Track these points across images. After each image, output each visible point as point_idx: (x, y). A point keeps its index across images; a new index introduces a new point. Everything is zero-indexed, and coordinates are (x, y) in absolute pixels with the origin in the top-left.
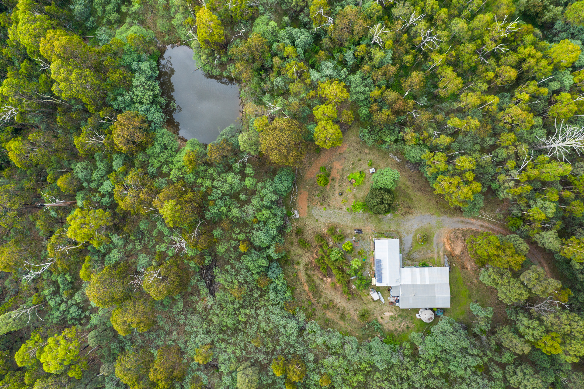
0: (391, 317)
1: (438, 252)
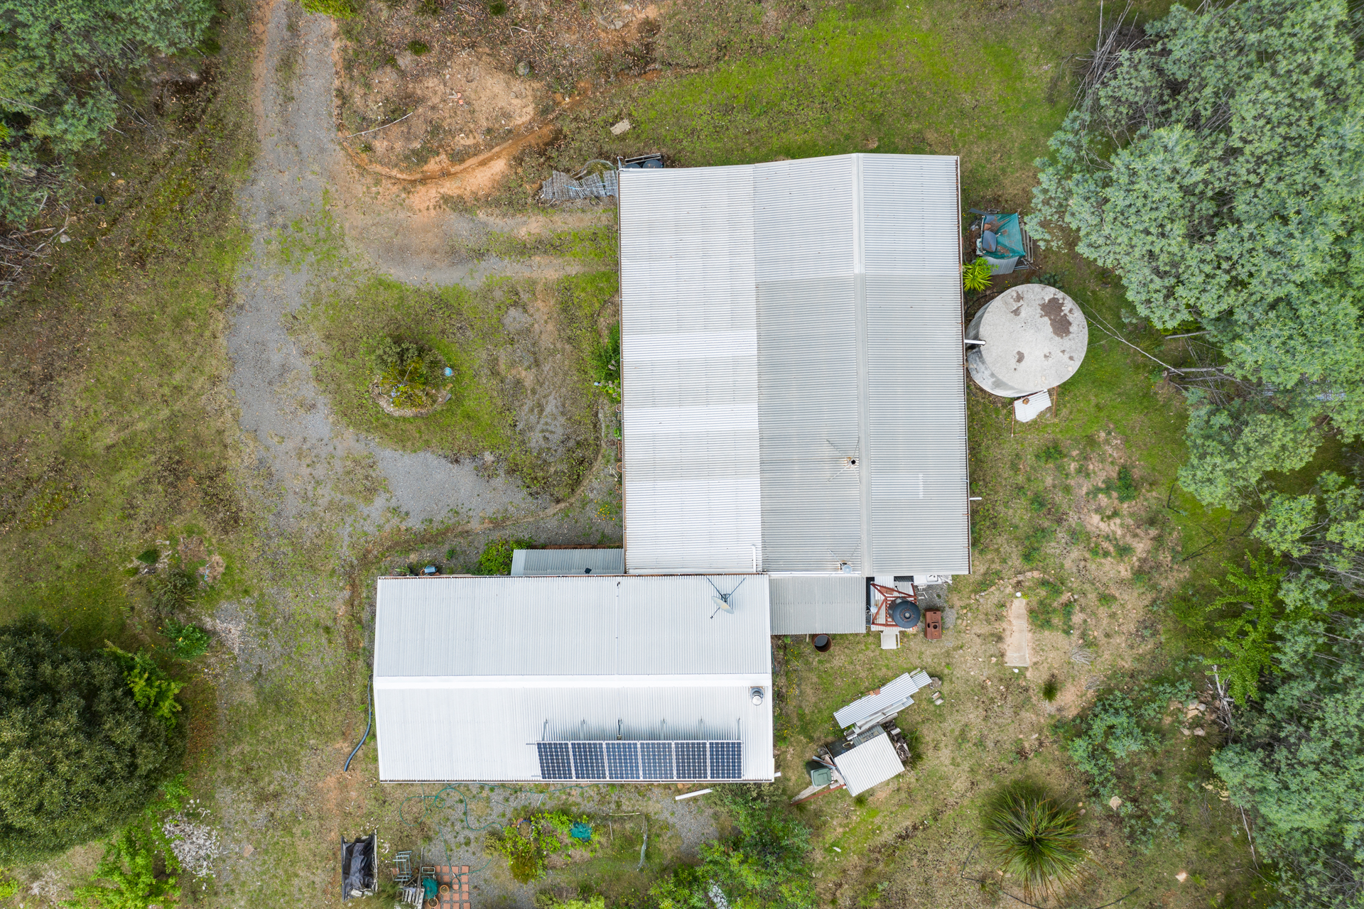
0: (1040, 617)
1: (523, 250)
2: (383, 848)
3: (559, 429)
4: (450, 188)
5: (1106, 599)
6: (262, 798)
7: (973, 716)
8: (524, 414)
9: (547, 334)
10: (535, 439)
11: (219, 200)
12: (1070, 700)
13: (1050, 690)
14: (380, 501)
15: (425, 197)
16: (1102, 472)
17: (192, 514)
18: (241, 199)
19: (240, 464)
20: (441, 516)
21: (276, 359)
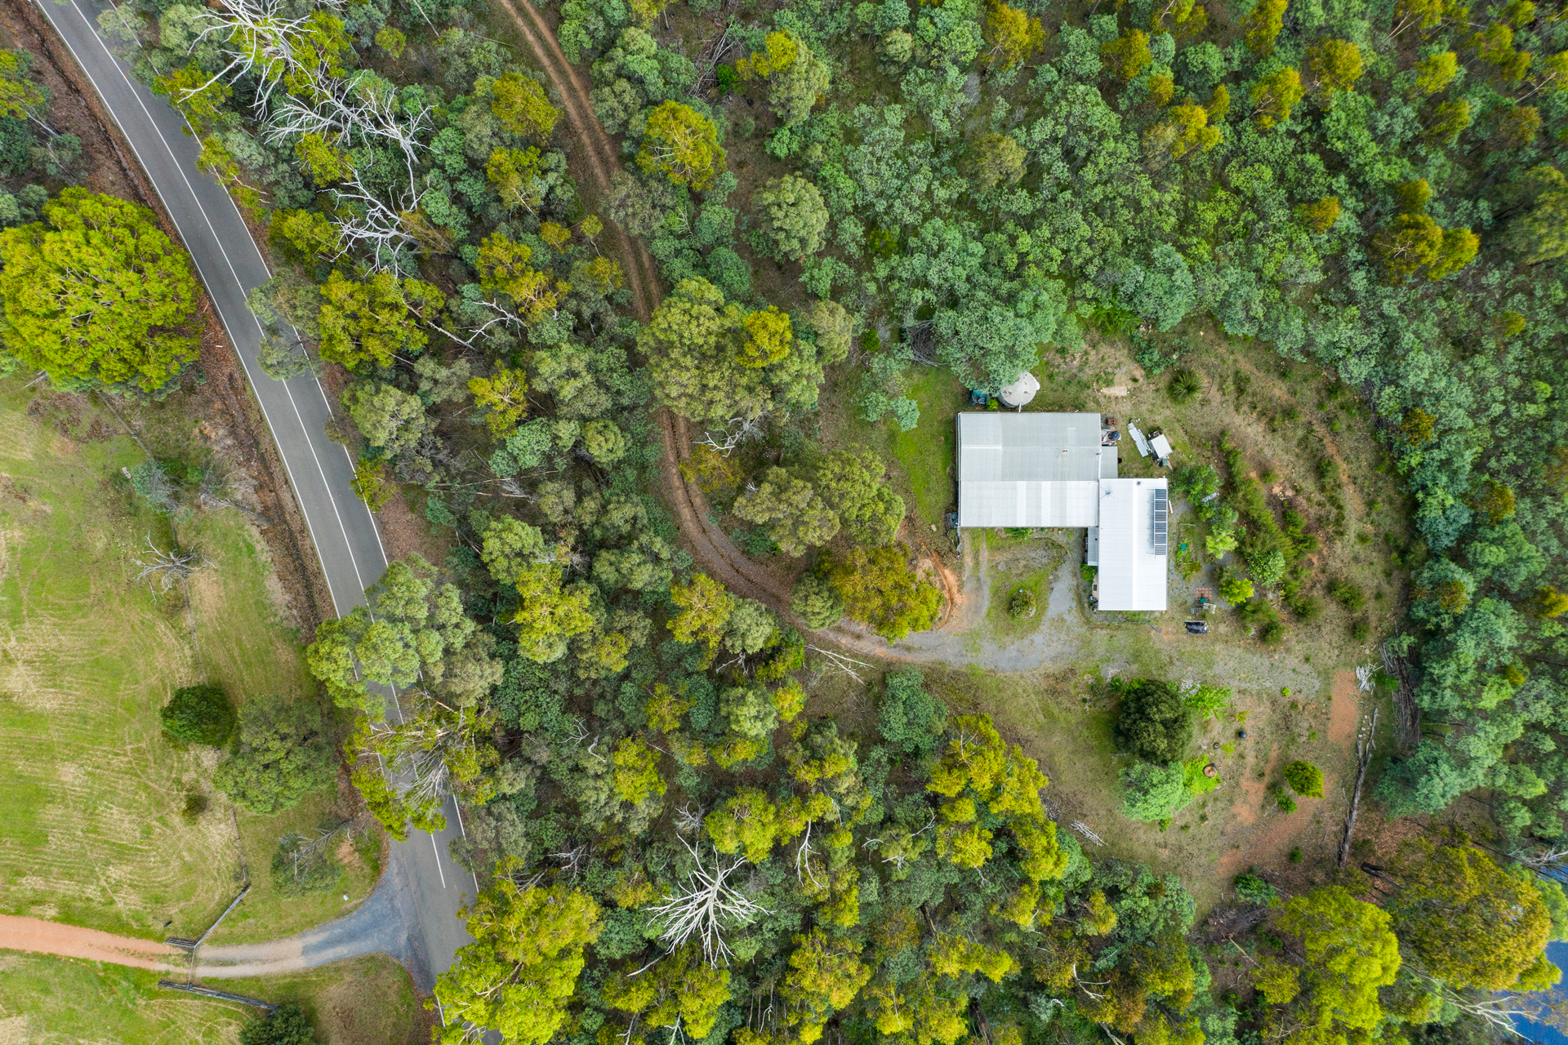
0: (1109, 383)
1: (977, 564)
2: (1189, 619)
3: (1041, 552)
4: (955, 590)
5: (1103, 359)
6: (1171, 663)
7: (1144, 408)
8: (1036, 564)
9: (1007, 556)
10: (1045, 561)
11: (956, 675)
12: (1139, 373)
13: (1135, 380)
14: (1066, 617)
15: (958, 598)
16: (1058, 360)
17: (1069, 686)
18: (956, 667)
19: (1053, 668)
20: (1072, 595)
21: (1015, 653)
